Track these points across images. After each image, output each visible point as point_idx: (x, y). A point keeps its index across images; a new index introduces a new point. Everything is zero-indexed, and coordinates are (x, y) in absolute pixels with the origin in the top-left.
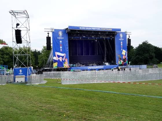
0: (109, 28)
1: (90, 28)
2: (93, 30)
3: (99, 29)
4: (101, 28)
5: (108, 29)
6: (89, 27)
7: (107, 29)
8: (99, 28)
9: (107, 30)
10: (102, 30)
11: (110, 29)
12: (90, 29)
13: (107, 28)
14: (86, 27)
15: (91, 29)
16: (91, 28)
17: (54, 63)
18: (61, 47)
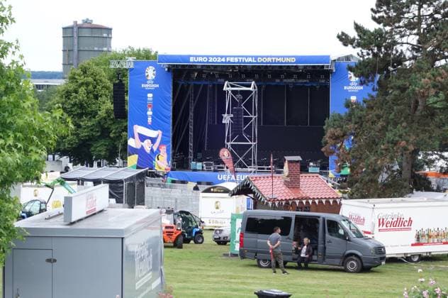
0: (284, 57)
1: (222, 57)
2: (229, 62)
3: (250, 60)
4: (256, 57)
5: (280, 60)
6: (217, 57)
7: (277, 60)
8: (252, 57)
9: (278, 62)
10: (262, 62)
11: (289, 57)
12: (222, 62)
13: (278, 57)
14: (208, 57)
15: (223, 60)
16: (226, 57)
17: (129, 155)
18: (150, 113)
